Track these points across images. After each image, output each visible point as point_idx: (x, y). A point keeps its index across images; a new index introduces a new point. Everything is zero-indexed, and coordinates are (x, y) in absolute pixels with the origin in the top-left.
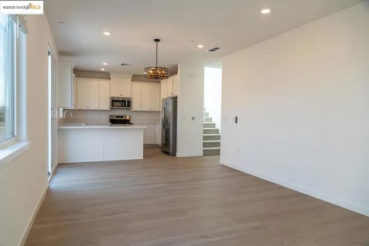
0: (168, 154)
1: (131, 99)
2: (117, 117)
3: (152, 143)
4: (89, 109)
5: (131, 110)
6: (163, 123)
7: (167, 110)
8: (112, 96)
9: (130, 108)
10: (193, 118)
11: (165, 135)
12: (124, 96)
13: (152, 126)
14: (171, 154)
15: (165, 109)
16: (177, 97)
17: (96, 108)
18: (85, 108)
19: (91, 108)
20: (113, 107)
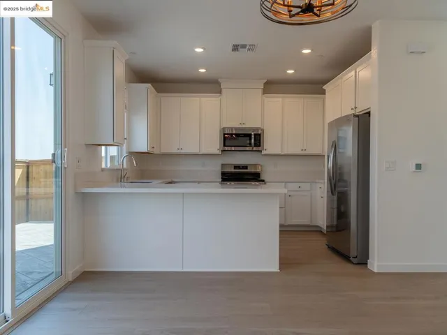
0: (346, 257)
1: (263, 130)
2: (236, 167)
3: (304, 221)
4: (182, 152)
5: (263, 152)
6: (330, 180)
7: (341, 151)
8: (225, 125)
9: (260, 149)
10: (418, 167)
11: (335, 206)
12: (248, 125)
13: (306, 186)
14: (355, 261)
15: (335, 146)
16: (369, 113)
17: (195, 150)
18: (175, 151)
19: (185, 151)
20: (226, 148)
